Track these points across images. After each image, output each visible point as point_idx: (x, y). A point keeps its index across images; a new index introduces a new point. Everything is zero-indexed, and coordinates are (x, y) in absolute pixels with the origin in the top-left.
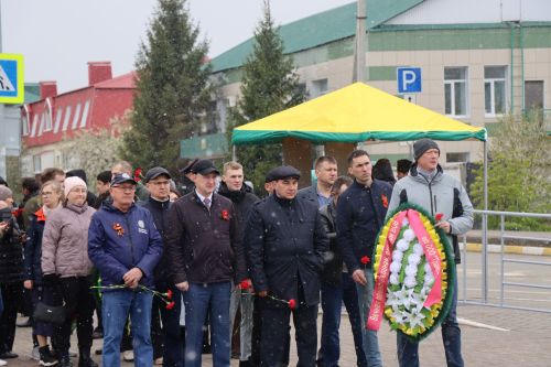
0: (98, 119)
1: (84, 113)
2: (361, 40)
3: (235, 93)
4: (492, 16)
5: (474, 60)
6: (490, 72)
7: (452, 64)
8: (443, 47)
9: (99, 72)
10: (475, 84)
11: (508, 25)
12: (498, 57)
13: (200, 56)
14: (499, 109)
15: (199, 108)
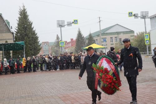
0: (72, 45)
1: (70, 45)
2: (100, 35)
3: (87, 42)
4: (116, 31)
5: (114, 36)
6: (115, 37)
7: (111, 37)
8: (110, 35)
9: (72, 40)
10: (114, 39)
11: (117, 32)
12: (116, 36)
13: (83, 37)
14: (117, 41)
15: (83, 43)
